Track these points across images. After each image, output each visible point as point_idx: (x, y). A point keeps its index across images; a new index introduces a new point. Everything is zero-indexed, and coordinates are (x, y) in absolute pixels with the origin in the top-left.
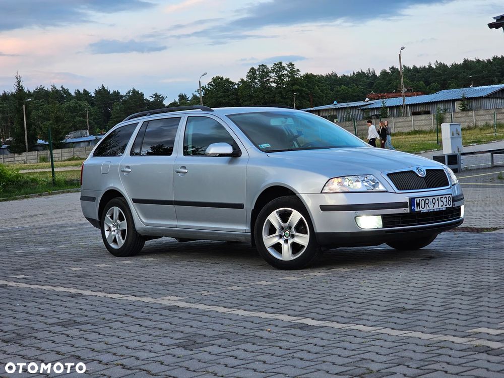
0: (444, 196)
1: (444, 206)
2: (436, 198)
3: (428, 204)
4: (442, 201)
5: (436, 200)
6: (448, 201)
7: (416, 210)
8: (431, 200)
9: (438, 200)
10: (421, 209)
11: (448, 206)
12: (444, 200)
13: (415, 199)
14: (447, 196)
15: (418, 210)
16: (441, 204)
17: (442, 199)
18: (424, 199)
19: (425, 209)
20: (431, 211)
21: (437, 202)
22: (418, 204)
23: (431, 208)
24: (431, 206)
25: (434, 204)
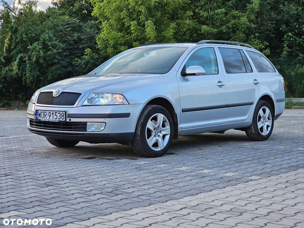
0: (58, 112)
1: (57, 119)
2: (52, 112)
3: (45, 115)
4: (55, 115)
5: (52, 113)
6: (61, 116)
7: (38, 118)
8: (48, 114)
9: (53, 114)
10: (41, 118)
11: (61, 120)
12: (58, 115)
13: (38, 111)
14: (61, 113)
15: (40, 118)
16: (55, 117)
17: (56, 114)
18: (44, 111)
19: (43, 118)
20: (47, 121)
21: (52, 115)
22: (40, 115)
23: (47, 119)
24: (48, 117)
25: (50, 116)
